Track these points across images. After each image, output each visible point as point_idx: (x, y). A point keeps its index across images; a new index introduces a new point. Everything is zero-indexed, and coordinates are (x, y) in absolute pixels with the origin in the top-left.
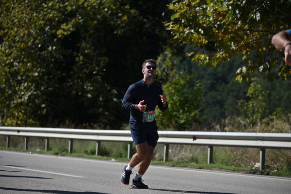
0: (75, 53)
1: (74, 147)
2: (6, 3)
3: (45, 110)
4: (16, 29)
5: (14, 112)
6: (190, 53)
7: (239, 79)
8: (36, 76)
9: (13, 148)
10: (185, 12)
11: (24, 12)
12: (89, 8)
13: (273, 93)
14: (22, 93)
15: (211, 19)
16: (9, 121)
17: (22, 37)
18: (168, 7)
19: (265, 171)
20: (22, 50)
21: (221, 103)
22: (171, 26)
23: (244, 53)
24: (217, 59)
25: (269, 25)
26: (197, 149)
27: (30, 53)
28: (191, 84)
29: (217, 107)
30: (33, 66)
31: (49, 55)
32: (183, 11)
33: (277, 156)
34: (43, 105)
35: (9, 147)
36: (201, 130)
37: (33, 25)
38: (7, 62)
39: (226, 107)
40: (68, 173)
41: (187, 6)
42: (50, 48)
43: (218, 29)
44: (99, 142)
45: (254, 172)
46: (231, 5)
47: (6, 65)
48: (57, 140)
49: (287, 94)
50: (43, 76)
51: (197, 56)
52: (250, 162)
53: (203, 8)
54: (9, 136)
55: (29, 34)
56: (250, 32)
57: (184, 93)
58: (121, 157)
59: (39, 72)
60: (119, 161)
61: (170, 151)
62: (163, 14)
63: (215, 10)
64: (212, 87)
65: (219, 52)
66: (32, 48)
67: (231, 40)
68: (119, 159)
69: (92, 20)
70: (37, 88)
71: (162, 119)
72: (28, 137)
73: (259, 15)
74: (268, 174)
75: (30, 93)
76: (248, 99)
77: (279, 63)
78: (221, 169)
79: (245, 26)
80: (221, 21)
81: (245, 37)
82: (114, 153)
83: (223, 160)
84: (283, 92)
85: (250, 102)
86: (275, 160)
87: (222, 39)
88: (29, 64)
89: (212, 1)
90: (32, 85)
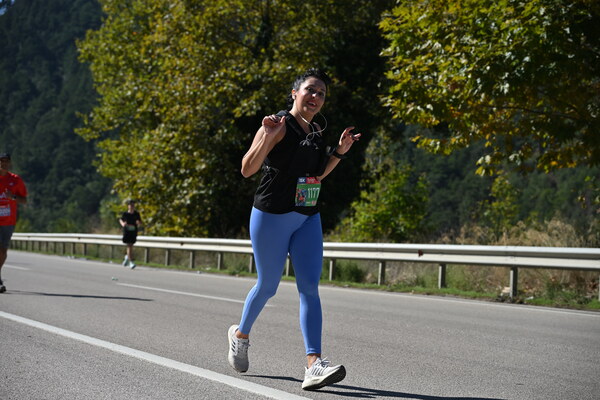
2: (165, 71)
4: (178, 107)
5: (174, 217)
6: (414, 137)
7: (481, 172)
8: (204, 169)
9: (174, 266)
10: (409, 82)
11: (188, 83)
12: (275, 77)
13: (525, 191)
14: (185, 192)
15: (444, 91)
17: (187, 117)
18: (385, 76)
19: (517, 298)
21: (453, 205)
22: (388, 101)
23: (487, 137)
24: (452, 146)
25: (524, 99)
26: (423, 267)
27: (197, 138)
28: (413, 179)
29: (449, 211)
30: (201, 156)
32: (405, 81)
33: (533, 277)
35: (169, 264)
36: (428, 242)
37: (199, 101)
38: (167, 150)
39: (460, 210)
41: (411, 74)
43: (453, 105)
45: (503, 299)
46: (470, 72)
47: (166, 154)
48: (234, 255)
49: (544, 192)
50: (213, 169)
51: (425, 141)
52: (496, 286)
53: (434, 77)
54: (169, 250)
55: (196, 112)
56: (500, 108)
57: (403, 191)
59: (207, 164)
61: (387, 270)
62: (379, 85)
63: (449, 79)
64: (442, 184)
65: (455, 135)
67: (471, 120)
70: (206, 183)
71: (375, 227)
72: (194, 251)
73: (507, 85)
74: (521, 303)
75: (195, 192)
76: (492, 199)
77: (533, 151)
78: (456, 295)
79: (489, 100)
80: (457, 94)
81: (491, 116)
83: (458, 283)
84: (538, 190)
85: (494, 204)
86: (531, 283)
87: (459, 119)
88: (195, 154)
89: (445, 68)
90: (200, 181)
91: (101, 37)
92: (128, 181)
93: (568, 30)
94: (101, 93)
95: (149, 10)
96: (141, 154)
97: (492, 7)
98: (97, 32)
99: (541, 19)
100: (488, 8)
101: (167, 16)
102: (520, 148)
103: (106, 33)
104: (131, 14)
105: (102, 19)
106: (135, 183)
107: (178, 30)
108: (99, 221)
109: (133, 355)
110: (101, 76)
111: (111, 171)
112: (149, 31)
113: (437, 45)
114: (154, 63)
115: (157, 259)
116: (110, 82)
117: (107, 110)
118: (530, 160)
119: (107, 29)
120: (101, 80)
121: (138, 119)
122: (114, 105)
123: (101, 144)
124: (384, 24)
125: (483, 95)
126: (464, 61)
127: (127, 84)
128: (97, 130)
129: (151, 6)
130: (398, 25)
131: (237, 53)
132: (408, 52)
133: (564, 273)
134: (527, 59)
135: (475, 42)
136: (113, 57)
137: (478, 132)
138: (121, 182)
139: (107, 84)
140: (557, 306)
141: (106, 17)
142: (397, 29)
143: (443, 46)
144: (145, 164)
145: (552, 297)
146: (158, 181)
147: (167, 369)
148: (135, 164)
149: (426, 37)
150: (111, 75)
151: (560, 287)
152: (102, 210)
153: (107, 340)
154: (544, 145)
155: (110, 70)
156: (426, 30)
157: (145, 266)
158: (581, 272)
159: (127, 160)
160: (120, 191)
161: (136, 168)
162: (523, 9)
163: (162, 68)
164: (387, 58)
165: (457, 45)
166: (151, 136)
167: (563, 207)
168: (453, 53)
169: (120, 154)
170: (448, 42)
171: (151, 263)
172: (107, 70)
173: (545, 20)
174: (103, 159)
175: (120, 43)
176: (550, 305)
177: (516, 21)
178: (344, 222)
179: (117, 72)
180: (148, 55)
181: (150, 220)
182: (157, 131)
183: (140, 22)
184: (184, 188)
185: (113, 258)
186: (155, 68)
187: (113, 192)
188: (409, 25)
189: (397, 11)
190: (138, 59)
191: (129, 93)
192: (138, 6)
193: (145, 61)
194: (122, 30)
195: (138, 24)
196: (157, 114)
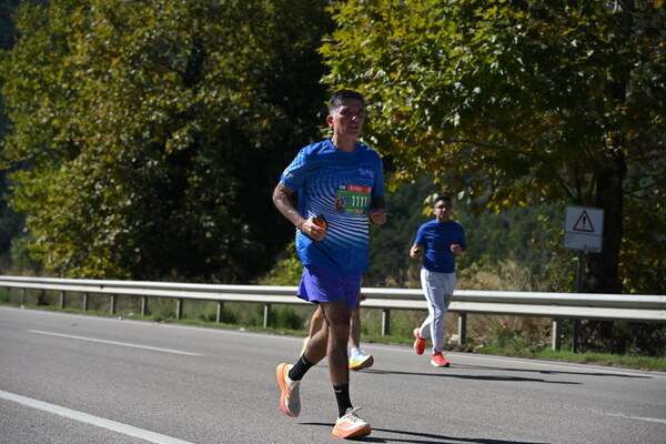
0: (188, 171)
1: (185, 311)
2: (85, 96)
3: (139, 258)
5: (94, 257)
8: (129, 205)
9: (93, 312)
12: (209, 106)
13: (476, 232)
14: (107, 231)
15: (389, 122)
16: (86, 270)
17: (109, 147)
19: (466, 346)
20: (108, 165)
23: (436, 173)
24: (397, 181)
25: (474, 132)
26: (366, 313)
27: (120, 171)
29: (394, 252)
30: (125, 190)
31: (148, 172)
33: (483, 324)
34: (137, 250)
35: (87, 309)
36: (372, 286)
37: (124, 130)
38: (86, 184)
40: (177, 348)
42: (150, 163)
43: (399, 137)
44: (222, 302)
45: (450, 348)
46: (419, 102)
47: (84, 188)
48: (160, 300)
49: (496, 233)
50: (139, 205)
53: (377, 107)
54: (87, 293)
55: (119, 142)
56: (448, 142)
58: (254, 325)
59: (132, 200)
60: (251, 331)
62: (318, 115)
63: (395, 110)
65: (400, 170)
66: (122, 163)
67: (416, 154)
68: (252, 327)
69: (215, 122)
70: (129, 221)
72: (115, 295)
73: (457, 117)
74: (470, 351)
75: (118, 231)
77: (485, 189)
78: (400, 343)
79: (437, 133)
80: (403, 126)
81: (439, 150)
82: (244, 320)
83: (403, 330)
84: (490, 231)
86: (481, 330)
87: (405, 153)
88: (118, 187)
89: (389, 97)
90: (122, 218)
91: (14, 58)
92: (42, 217)
93: (520, 60)
94: (14, 120)
95: (68, 30)
96: (59, 188)
97: (440, 33)
98: (10, 52)
99: (492, 47)
100: (435, 33)
101: (88, 35)
102: (471, 185)
103: (20, 53)
104: (48, 33)
105: (16, 38)
106: (50, 219)
107: (100, 52)
108: (10, 262)
109: (44, 408)
110: (13, 101)
111: (23, 206)
112: (67, 51)
113: (381, 72)
114: (73, 88)
115: (74, 304)
116: (23, 109)
117: (19, 138)
118: (481, 199)
119: (20, 49)
120: (13, 106)
121: (54, 149)
122: (26, 133)
123: (12, 176)
124: (324, 50)
125: (430, 128)
126: (410, 90)
127: (42, 110)
128: (8, 160)
129: (70, 24)
130: (339, 50)
131: (165, 77)
132: (350, 80)
133: (517, 318)
134: (477, 90)
135: (423, 69)
136: (27, 80)
137: (424, 167)
138: (35, 218)
139: (20, 110)
140: (508, 355)
141: (19, 36)
142: (338, 54)
143: (388, 73)
144: (62, 198)
145: (502, 345)
146: (76, 217)
147: (82, 424)
148: (51, 199)
149: (369, 64)
150: (23, 100)
151: (511, 335)
152: (13, 250)
153: (15, 392)
154: (495, 182)
155: (23, 94)
156: (370, 57)
157: (61, 311)
158: (534, 318)
159: (42, 194)
160: (34, 228)
161: (53, 203)
162: (473, 36)
163: (82, 93)
164: (327, 86)
165: (402, 73)
166: (70, 167)
167: (516, 249)
168: (399, 81)
169: (34, 187)
170: (394, 69)
171: (67, 309)
172: (19, 94)
173: (496, 49)
174: (15, 193)
175: (35, 65)
176: (501, 354)
177: (465, 48)
178: (280, 264)
179: (31, 97)
180: (66, 79)
181: (67, 261)
182: (75, 163)
183: (58, 42)
184: (105, 227)
185: (25, 302)
186: (74, 93)
187: (25, 230)
188: (351, 50)
189: (339, 35)
190: (55, 82)
191: (45, 120)
192: (56, 24)
193: (65, 86)
194: (37, 50)
195: (55, 44)
196: (77, 143)
